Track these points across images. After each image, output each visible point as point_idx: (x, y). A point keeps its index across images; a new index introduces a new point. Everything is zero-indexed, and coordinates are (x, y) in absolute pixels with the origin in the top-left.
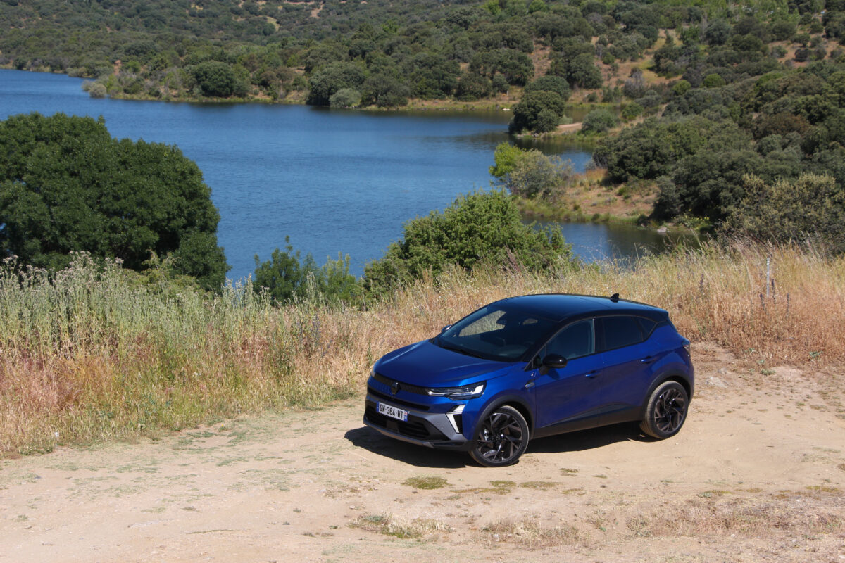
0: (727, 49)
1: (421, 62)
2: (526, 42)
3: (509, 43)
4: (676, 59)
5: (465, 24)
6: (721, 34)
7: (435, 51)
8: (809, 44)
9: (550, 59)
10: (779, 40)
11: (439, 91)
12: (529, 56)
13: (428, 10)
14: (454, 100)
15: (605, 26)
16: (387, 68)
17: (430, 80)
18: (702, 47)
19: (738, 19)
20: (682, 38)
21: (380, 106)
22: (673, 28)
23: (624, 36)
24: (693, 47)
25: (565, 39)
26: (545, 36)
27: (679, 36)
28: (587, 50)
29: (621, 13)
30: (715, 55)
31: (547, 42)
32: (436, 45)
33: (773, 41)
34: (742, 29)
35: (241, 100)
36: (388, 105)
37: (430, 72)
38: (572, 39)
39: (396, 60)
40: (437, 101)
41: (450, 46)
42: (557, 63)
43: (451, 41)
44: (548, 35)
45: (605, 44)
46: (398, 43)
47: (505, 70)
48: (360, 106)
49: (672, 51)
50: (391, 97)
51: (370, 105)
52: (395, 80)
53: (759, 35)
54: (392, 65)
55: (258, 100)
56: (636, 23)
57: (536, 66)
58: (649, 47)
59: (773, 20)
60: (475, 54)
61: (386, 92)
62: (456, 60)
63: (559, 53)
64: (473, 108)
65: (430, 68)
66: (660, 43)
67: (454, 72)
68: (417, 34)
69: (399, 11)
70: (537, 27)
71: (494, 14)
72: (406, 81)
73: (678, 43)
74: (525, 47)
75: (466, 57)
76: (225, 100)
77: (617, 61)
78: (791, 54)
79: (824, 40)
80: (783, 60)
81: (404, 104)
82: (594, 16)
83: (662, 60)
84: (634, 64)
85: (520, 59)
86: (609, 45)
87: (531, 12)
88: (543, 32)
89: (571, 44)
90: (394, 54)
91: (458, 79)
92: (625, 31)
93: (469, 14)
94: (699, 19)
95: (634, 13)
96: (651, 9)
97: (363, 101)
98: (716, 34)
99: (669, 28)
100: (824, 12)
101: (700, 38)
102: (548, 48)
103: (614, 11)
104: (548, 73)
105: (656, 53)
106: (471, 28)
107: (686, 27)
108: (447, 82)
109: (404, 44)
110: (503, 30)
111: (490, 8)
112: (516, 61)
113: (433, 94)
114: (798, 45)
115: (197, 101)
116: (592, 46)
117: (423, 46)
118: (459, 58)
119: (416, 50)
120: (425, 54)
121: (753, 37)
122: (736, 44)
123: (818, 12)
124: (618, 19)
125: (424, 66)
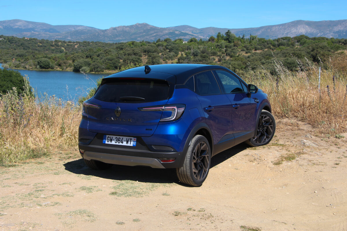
0: (199, 58)
1: (108, 59)
2: (140, 54)
3: (135, 54)
4: (184, 60)
5: (122, 49)
6: (197, 53)
7: (113, 56)
8: (221, 57)
9: (147, 59)
10: (213, 56)
11: (114, 68)
12: (141, 58)
13: (111, 46)
15: (163, 50)
16: (97, 61)
17: (111, 64)
18: (192, 57)
19: (201, 49)
20: (186, 54)
21: (95, 72)
22: (183, 51)
23: (169, 53)
24: (189, 57)
25: (152, 54)
26: (145, 52)
27: (185, 54)
28: (159, 56)
29: (168, 47)
30: (195, 59)
31: (146, 54)
32: (113, 54)
33: (211, 56)
34: (203, 52)
35: (52, 70)
36: (98, 72)
37: (111, 62)
38: (154, 53)
39: (100, 58)
40: (113, 71)
41: (117, 55)
42: (149, 60)
43: (117, 53)
44: (147, 52)
45: (163, 55)
46: (101, 53)
47: (133, 62)
48: (89, 72)
49: (183, 58)
50: (99, 69)
51: (92, 72)
52: (100, 64)
53: (208, 54)
54: (99, 60)
55: (58, 70)
56: (172, 49)
57: (143, 61)
58: (176, 57)
59: (211, 50)
60: (125, 57)
61: (97, 68)
62: (119, 59)
63: (150, 57)
65: (111, 61)
66: (179, 55)
67: (118, 62)
68: (107, 51)
69: (102, 46)
70: (143, 50)
71: (130, 46)
72: (104, 65)
73: (184, 56)
74: (140, 55)
75: (122, 58)
76: (47, 70)
77: (167, 60)
78: (217, 60)
79: (226, 56)
80: (214, 61)
81: (103, 71)
82: (160, 47)
83: (180, 60)
84: (172, 61)
85: (138, 59)
86: (165, 56)
87: (141, 46)
88: (145, 51)
89: (153, 55)
90: (100, 57)
91: (120, 64)
92: (169, 52)
93: (123, 46)
94: (190, 49)
95: (172, 47)
96: (177, 46)
97: (90, 71)
98: (195, 53)
99: (182, 51)
100: (225, 48)
101: (191, 55)
102: (147, 56)
103: (166, 46)
104: (147, 63)
105: (178, 58)
106: (123, 50)
107: (187, 51)
108: (116, 65)
109: (103, 54)
110: (133, 50)
111: (129, 44)
112: (137, 60)
113: (112, 69)
114: (219, 57)
115: (38, 70)
116: (160, 56)
117: (109, 55)
118: (120, 58)
119: (106, 56)
120: (109, 57)
121: (206, 55)
122: (201, 56)
123: (223, 48)
124: (167, 48)
125: (109, 60)
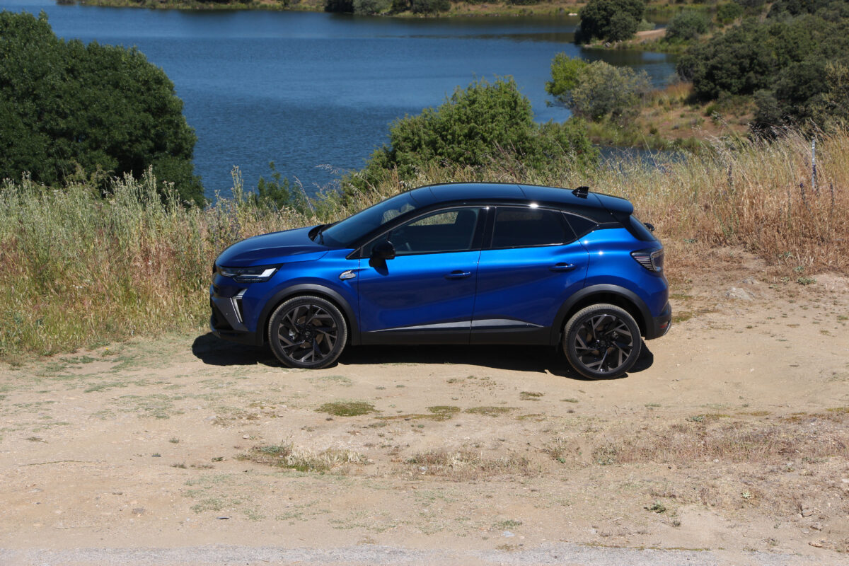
14: (507, 4)
21: (415, 12)
35: (244, 6)
36: (426, 10)
40: (486, 4)
48: (391, 13)
51: (404, 11)
55: (266, 6)
64: (532, 12)
76: (223, 6)
81: (445, 9)
97: (394, 6)
115: (189, 7)
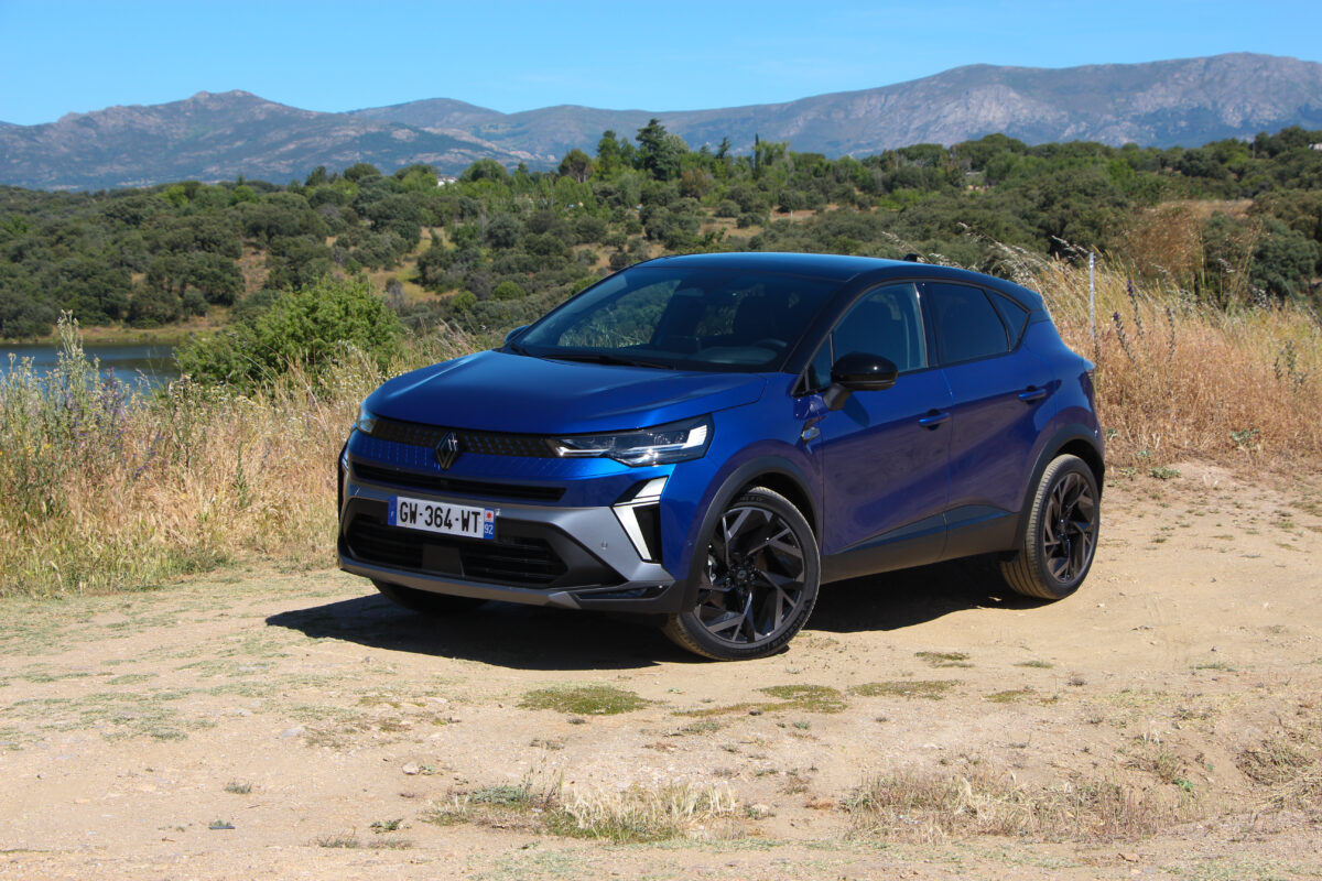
0: (517, 253)
1: (70, 272)
2: (230, 243)
3: (205, 244)
4: (449, 266)
5: (135, 220)
6: (508, 234)
7: (92, 256)
8: (626, 248)
9: (267, 267)
10: (587, 242)
11: (100, 314)
12: (237, 263)
13: (72, 207)
14: (124, 327)
15: (345, 223)
16: (14, 280)
17: (85, 298)
18: (484, 252)
19: (529, 213)
20: (455, 240)
21: (6, 337)
22: (440, 225)
23: (373, 235)
24: (472, 250)
25: (290, 239)
26: (257, 235)
27: (449, 237)
28: (323, 253)
29: (366, 205)
30: (503, 261)
31: (261, 243)
32: (92, 248)
33: (578, 243)
34: (538, 227)
36: (20, 335)
37: (85, 285)
38: (299, 239)
39: (31, 268)
40: (98, 328)
41: (114, 249)
42: (278, 271)
43: (115, 242)
44: (263, 234)
45: (346, 246)
46: (31, 245)
47: (200, 282)
49: (442, 256)
50: (24, 323)
52: (30, 297)
53: (559, 234)
54: (24, 277)
56: (388, 218)
57: (247, 277)
58: (409, 252)
59: (576, 216)
60: (153, 260)
61: (15, 316)
62: (125, 268)
63: (281, 258)
64: (155, 337)
65: (85, 280)
66: (425, 245)
67: (122, 286)
68: (60, 233)
69: (25, 208)
70: (245, 222)
71: (177, 206)
72: (49, 300)
73: (449, 246)
74: (229, 250)
75: (140, 264)
77: (365, 271)
78: (604, 260)
79: (646, 243)
80: (594, 269)
82: (328, 208)
83: (429, 268)
84: (390, 274)
85: (222, 266)
86: (352, 249)
87: (234, 203)
88: (255, 230)
89: (297, 245)
90: (26, 261)
91: (129, 296)
92: (374, 228)
93: (139, 206)
94: (474, 214)
95: (383, 204)
96: (408, 199)
98: (501, 232)
99: (434, 225)
100: (640, 206)
101: (479, 240)
102: (263, 252)
103: (356, 202)
104: (266, 287)
105: (419, 259)
106: (144, 224)
107: (459, 225)
108: (114, 301)
109: (41, 246)
110: (195, 226)
111: (172, 198)
112: (216, 270)
113: (91, 318)
114: (612, 249)
116: (329, 249)
117: (72, 250)
118: (129, 266)
119: (59, 255)
120: (76, 259)
121: (553, 238)
122: (529, 247)
123: (631, 206)
124: (362, 213)
125: (75, 277)
